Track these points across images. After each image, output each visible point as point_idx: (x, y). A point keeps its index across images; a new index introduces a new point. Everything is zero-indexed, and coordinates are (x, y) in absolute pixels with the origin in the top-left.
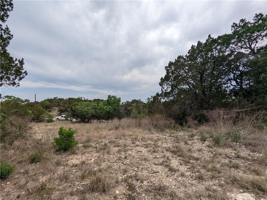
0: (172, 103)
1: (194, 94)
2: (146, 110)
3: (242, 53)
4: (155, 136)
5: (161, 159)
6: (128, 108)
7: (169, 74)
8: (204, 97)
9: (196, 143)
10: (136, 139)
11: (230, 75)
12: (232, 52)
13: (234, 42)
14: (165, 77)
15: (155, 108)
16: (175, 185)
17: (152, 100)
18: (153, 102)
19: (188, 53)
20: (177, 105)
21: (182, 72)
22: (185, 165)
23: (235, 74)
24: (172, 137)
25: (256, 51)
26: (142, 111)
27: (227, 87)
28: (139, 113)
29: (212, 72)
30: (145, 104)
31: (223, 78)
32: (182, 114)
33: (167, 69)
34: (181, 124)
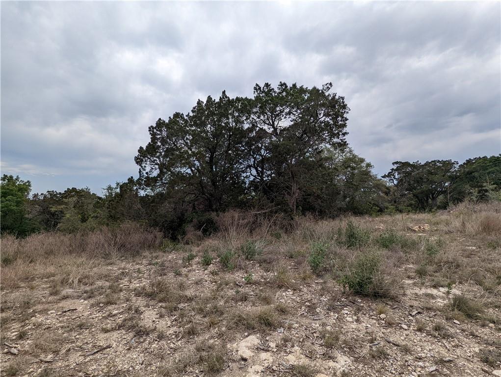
0: (159, 200)
1: (199, 185)
2: (103, 213)
3: (265, 130)
4: (116, 269)
5: (121, 316)
6: (53, 209)
7: (157, 142)
8: (214, 190)
9: (194, 271)
10: (64, 282)
11: (250, 160)
12: (254, 126)
13: (256, 113)
14: (147, 147)
15: (123, 209)
16: (141, 362)
17: (118, 190)
18: (120, 196)
19: (193, 111)
20: (169, 203)
21: (182, 143)
22: (169, 317)
23: (255, 158)
24: (154, 264)
25: (278, 131)
26: (92, 215)
27: (246, 177)
28: (84, 220)
29: (227, 152)
30: (100, 198)
31: (241, 163)
32: (179, 220)
33: (153, 131)
34: (174, 239)
